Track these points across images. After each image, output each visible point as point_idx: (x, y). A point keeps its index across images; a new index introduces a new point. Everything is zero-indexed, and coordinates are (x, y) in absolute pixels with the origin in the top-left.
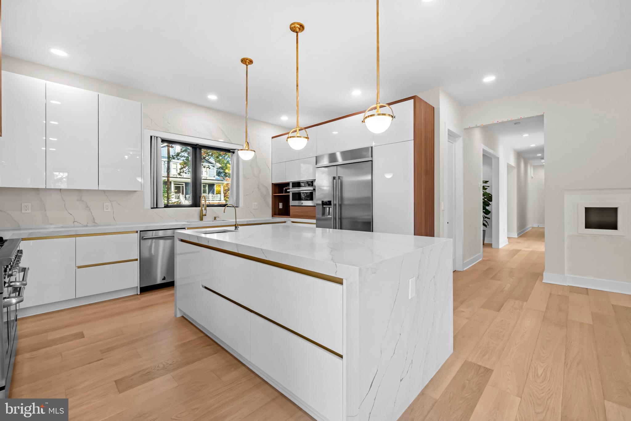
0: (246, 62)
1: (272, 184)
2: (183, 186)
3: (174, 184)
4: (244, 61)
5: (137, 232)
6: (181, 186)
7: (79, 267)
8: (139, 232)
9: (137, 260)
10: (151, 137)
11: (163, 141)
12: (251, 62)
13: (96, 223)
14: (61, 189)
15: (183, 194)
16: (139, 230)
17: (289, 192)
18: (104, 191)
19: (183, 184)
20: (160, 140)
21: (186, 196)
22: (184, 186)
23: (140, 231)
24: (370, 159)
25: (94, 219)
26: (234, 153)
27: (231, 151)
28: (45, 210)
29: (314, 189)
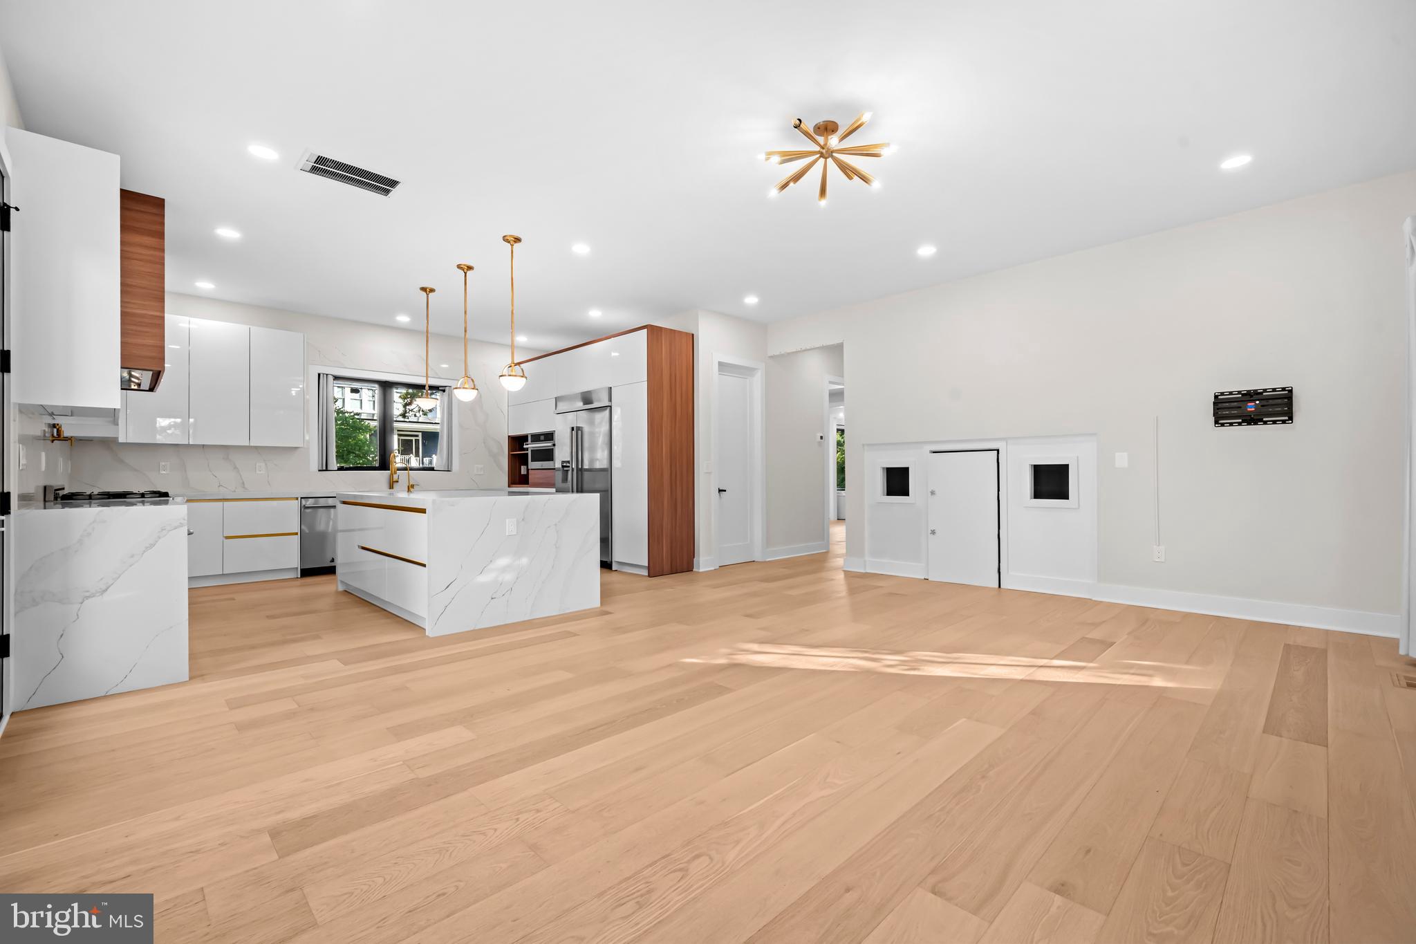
0: (426, 290)
1: (509, 436)
2: (418, 440)
3: (399, 435)
4: (424, 289)
5: (297, 499)
6: (414, 439)
7: (227, 538)
8: (299, 499)
9: (297, 534)
10: (319, 375)
11: (336, 378)
12: (432, 290)
13: (246, 489)
14: (203, 445)
15: (417, 455)
16: (299, 496)
17: (527, 449)
18: (256, 448)
19: (417, 436)
20: (331, 378)
21: (425, 459)
22: (420, 438)
23: (301, 498)
24: (607, 404)
25: (243, 483)
26: (444, 391)
27: (440, 388)
28: (185, 471)
29: (554, 445)
